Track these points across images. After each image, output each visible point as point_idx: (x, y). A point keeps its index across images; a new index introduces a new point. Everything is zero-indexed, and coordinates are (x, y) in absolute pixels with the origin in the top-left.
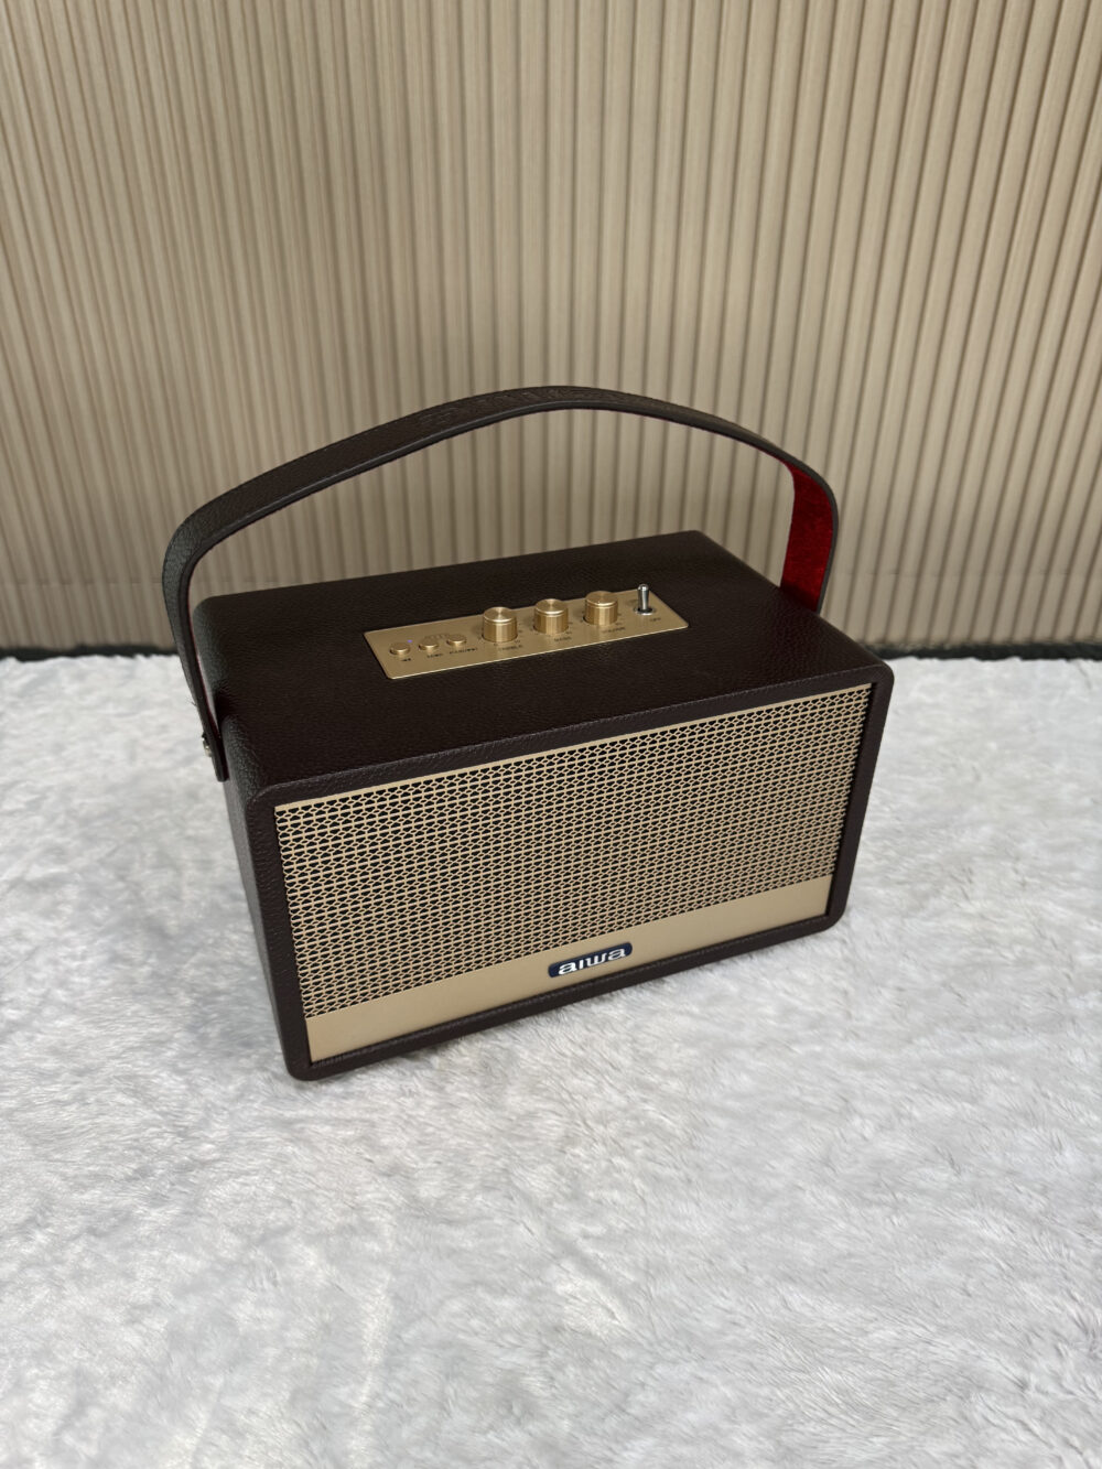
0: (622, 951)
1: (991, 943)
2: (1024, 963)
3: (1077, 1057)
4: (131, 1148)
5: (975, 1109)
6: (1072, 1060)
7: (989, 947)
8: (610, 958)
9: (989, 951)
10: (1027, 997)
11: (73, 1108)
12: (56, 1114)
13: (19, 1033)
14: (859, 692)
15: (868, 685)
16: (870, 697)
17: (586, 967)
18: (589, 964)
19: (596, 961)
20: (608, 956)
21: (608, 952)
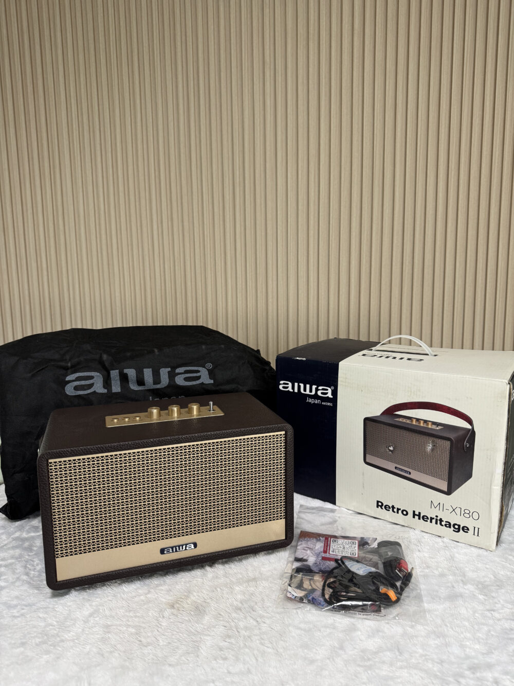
0: (192, 545)
1: (428, 567)
2: (442, 575)
3: (463, 611)
4: (41, 634)
5: (412, 630)
6: (460, 612)
7: (428, 569)
8: (187, 548)
9: (427, 571)
10: (442, 588)
11: (19, 619)
12: (12, 621)
13: (4, 590)
14: (281, 435)
15: (284, 432)
16: (285, 437)
17: (176, 551)
18: (178, 550)
19: (181, 549)
20: (186, 547)
21: (186, 545)
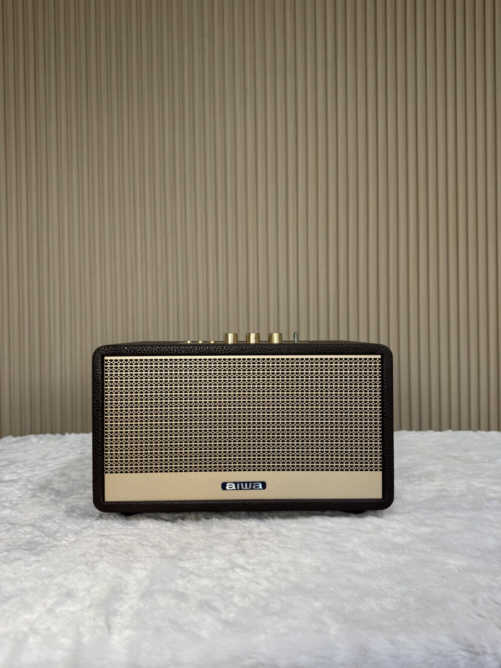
0: (260, 485)
8: (254, 487)
14: (375, 359)
15: (379, 357)
16: (382, 363)
17: (240, 489)
18: (242, 488)
19: (246, 488)
20: (252, 485)
21: (253, 483)
